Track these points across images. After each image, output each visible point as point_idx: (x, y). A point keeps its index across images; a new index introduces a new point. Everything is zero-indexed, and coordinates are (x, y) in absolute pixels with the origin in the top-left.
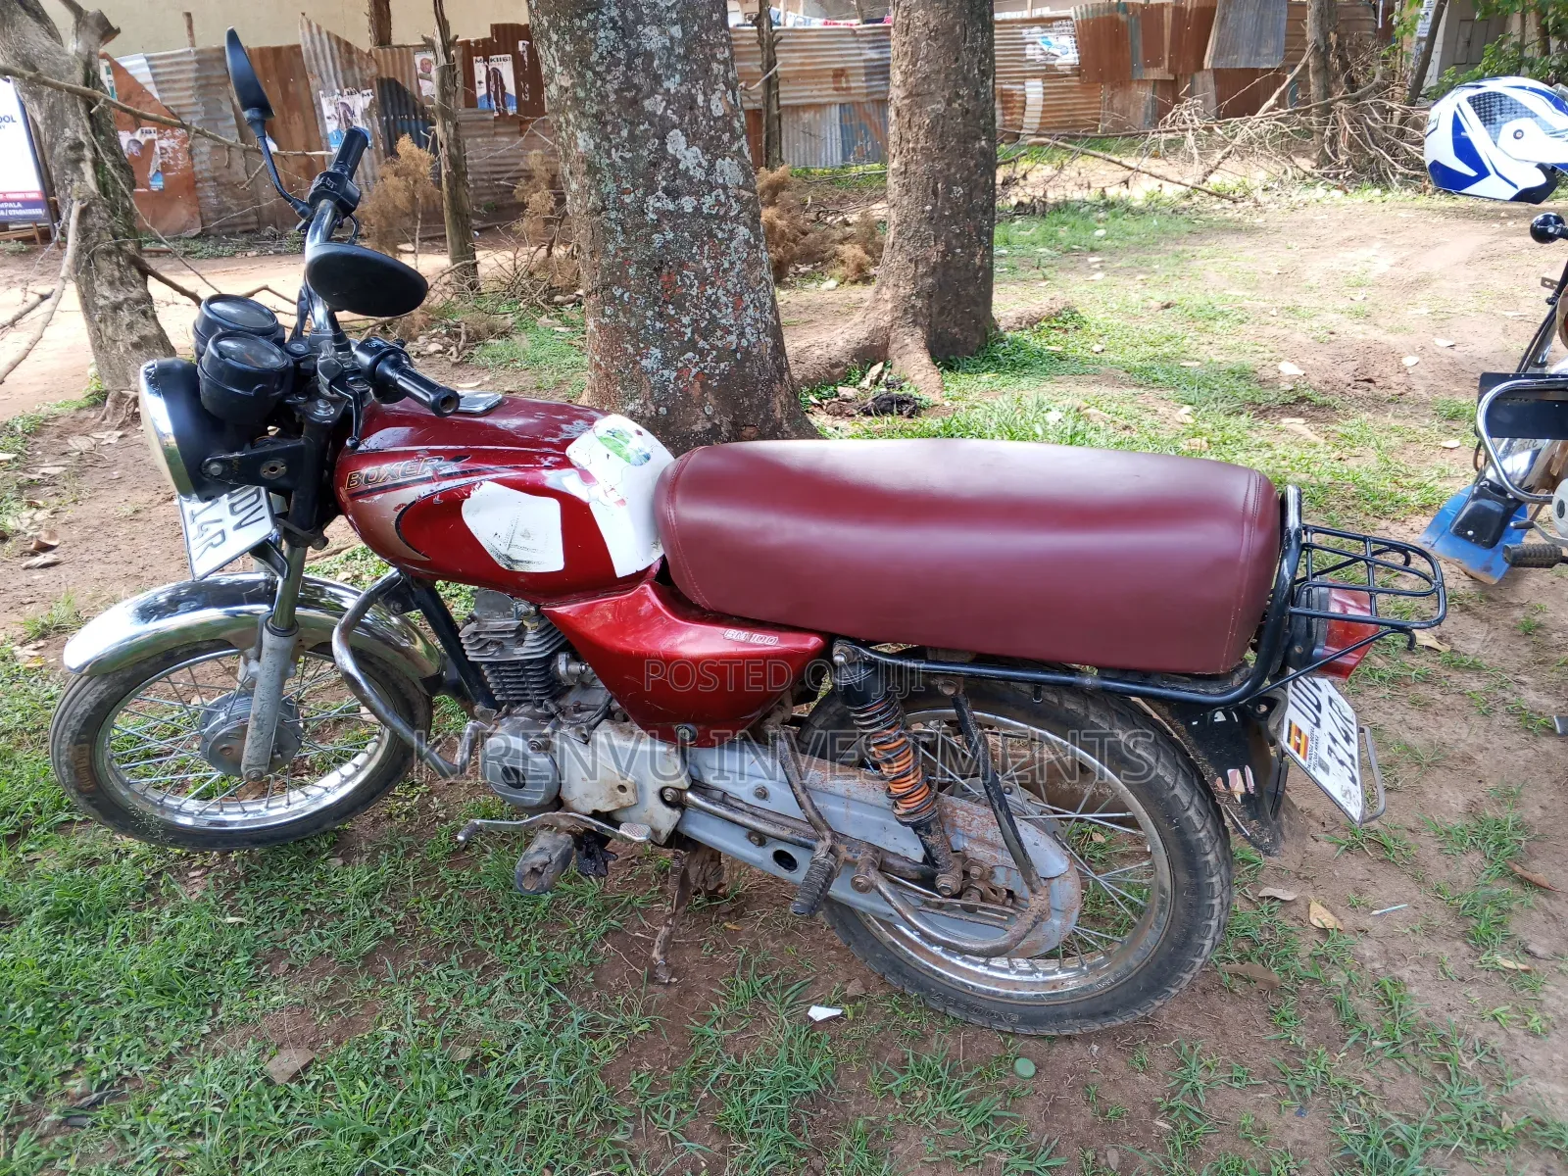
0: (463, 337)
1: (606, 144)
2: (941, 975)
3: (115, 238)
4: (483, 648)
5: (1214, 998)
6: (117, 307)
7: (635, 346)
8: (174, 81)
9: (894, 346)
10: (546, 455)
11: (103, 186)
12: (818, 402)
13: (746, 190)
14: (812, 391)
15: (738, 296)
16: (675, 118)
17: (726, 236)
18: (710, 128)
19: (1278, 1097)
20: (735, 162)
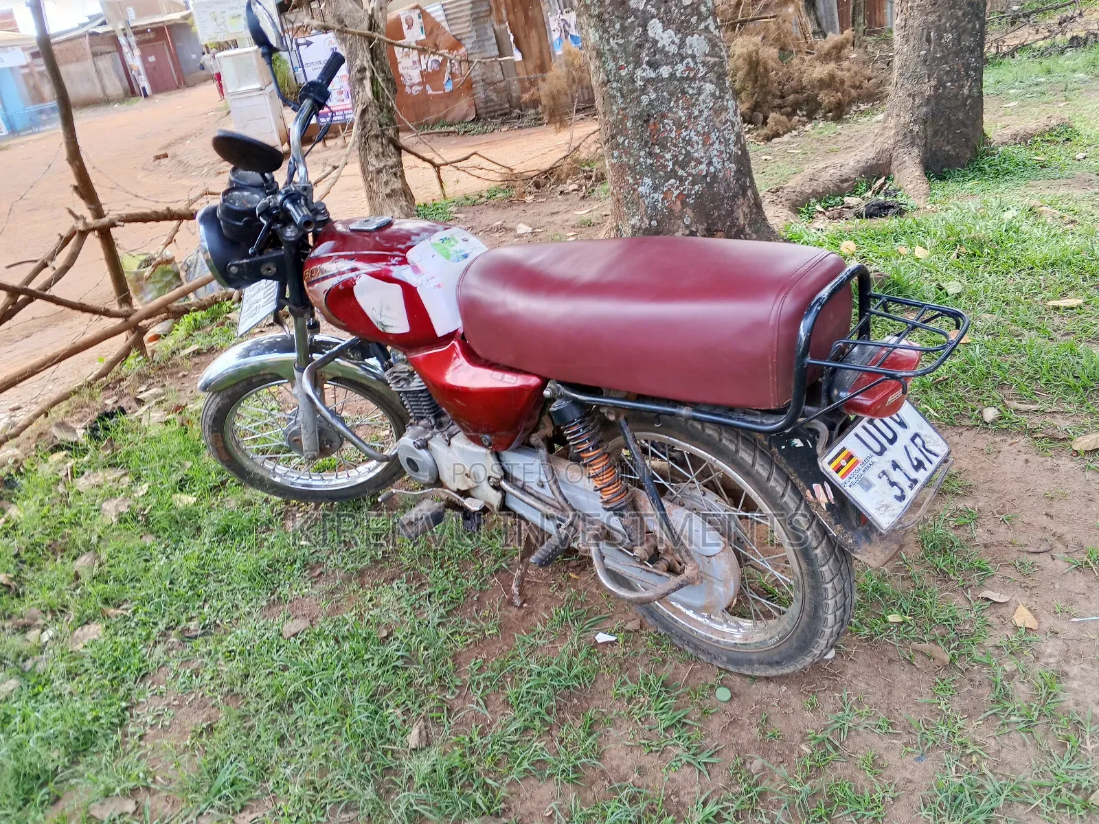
0: (593, 179)
1: (606, 35)
2: (676, 621)
3: (381, 126)
4: (398, 382)
5: (896, 668)
6: (379, 171)
7: (635, 179)
8: (458, 18)
9: (895, 164)
10: (394, 257)
11: (376, 94)
12: (822, 210)
13: (712, 56)
14: (819, 201)
15: (706, 135)
16: (653, 11)
17: (695, 92)
18: (681, 14)
19: (906, 745)
20: (703, 37)
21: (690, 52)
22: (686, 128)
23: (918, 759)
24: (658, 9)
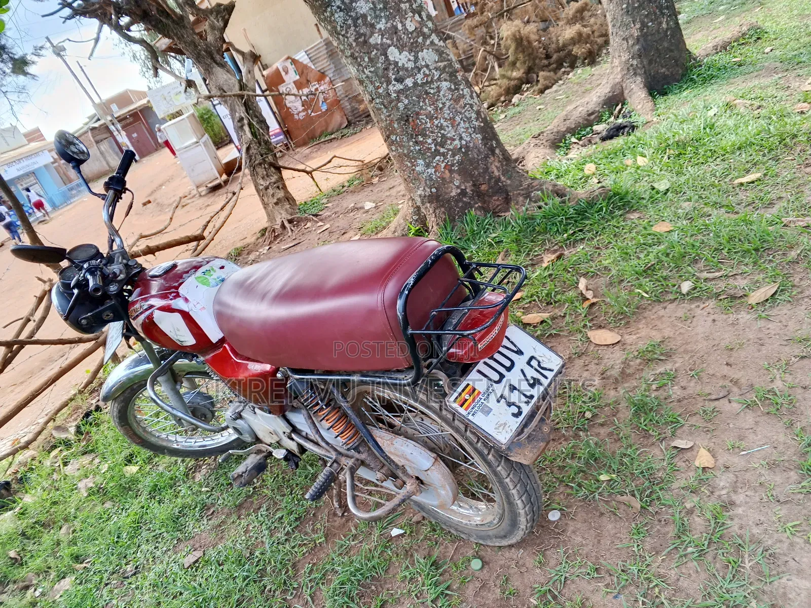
1: (361, 68)
3: (262, 156)
5: (604, 520)
6: (267, 188)
7: (412, 163)
8: (318, 58)
11: (254, 134)
12: (577, 141)
13: (442, 61)
14: (574, 135)
15: (452, 120)
16: (389, 42)
17: (435, 90)
18: (410, 38)
19: (607, 586)
20: (431, 50)
21: (423, 63)
22: (436, 118)
23: (615, 597)
24: (392, 40)
